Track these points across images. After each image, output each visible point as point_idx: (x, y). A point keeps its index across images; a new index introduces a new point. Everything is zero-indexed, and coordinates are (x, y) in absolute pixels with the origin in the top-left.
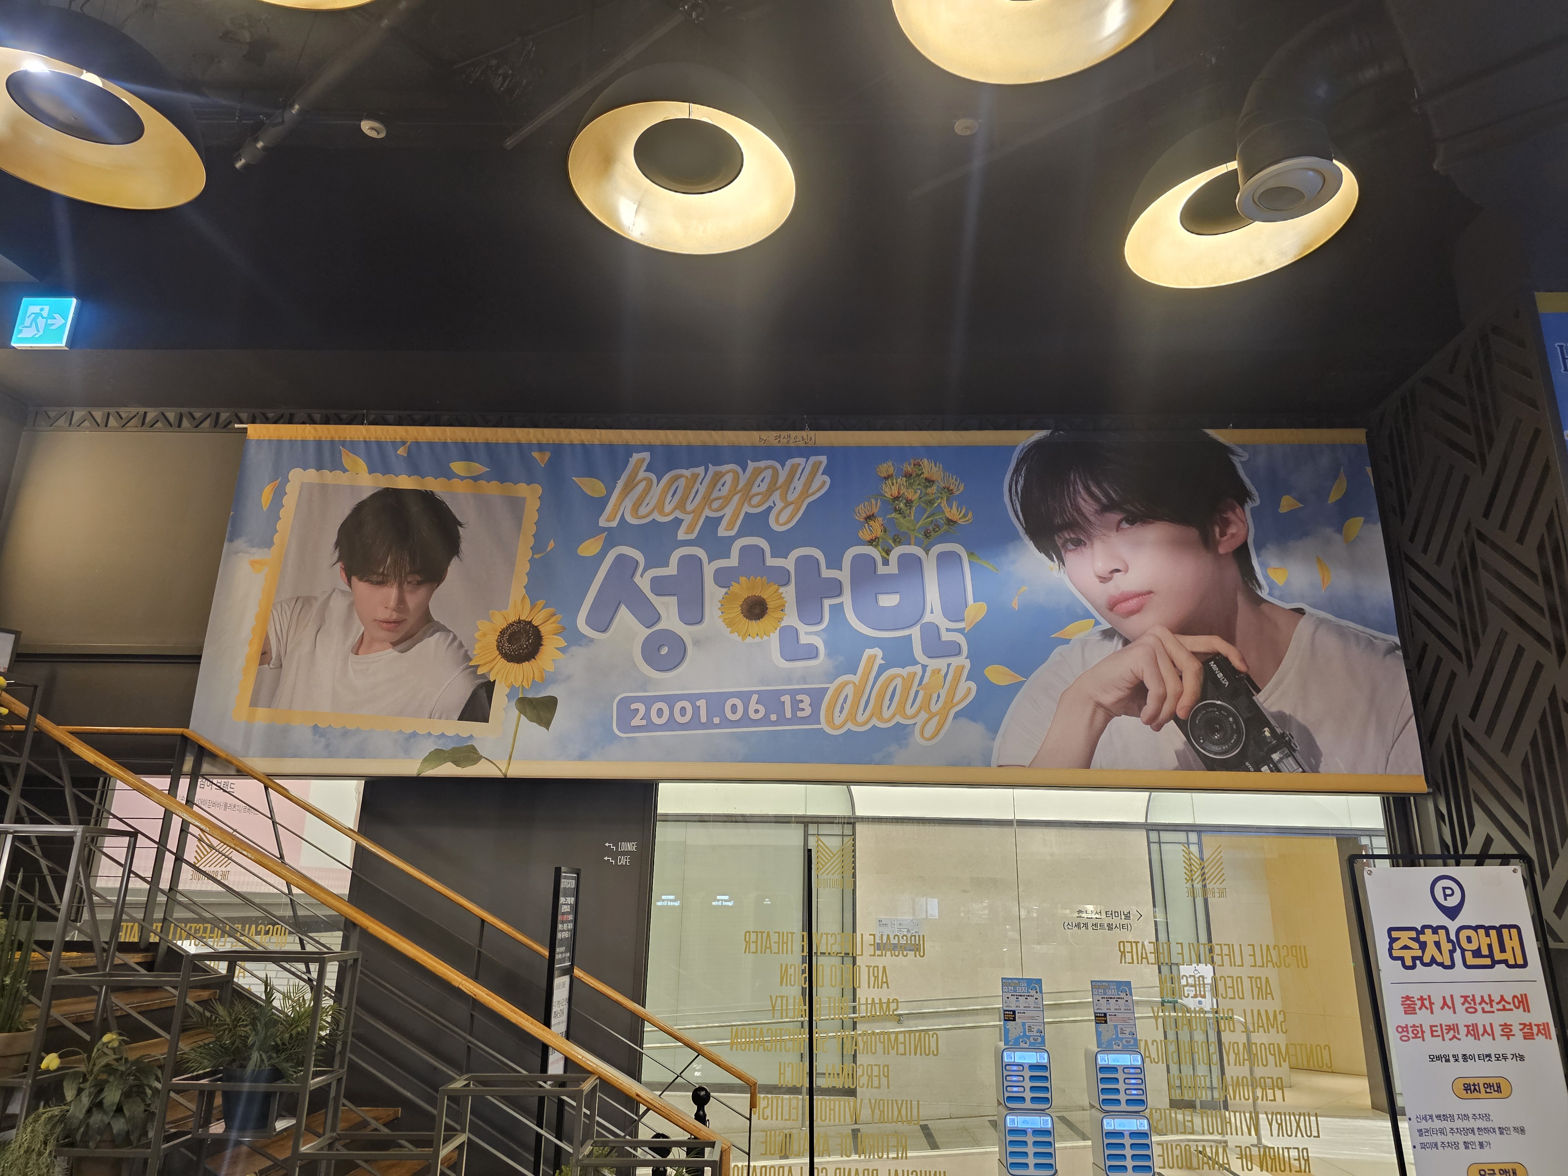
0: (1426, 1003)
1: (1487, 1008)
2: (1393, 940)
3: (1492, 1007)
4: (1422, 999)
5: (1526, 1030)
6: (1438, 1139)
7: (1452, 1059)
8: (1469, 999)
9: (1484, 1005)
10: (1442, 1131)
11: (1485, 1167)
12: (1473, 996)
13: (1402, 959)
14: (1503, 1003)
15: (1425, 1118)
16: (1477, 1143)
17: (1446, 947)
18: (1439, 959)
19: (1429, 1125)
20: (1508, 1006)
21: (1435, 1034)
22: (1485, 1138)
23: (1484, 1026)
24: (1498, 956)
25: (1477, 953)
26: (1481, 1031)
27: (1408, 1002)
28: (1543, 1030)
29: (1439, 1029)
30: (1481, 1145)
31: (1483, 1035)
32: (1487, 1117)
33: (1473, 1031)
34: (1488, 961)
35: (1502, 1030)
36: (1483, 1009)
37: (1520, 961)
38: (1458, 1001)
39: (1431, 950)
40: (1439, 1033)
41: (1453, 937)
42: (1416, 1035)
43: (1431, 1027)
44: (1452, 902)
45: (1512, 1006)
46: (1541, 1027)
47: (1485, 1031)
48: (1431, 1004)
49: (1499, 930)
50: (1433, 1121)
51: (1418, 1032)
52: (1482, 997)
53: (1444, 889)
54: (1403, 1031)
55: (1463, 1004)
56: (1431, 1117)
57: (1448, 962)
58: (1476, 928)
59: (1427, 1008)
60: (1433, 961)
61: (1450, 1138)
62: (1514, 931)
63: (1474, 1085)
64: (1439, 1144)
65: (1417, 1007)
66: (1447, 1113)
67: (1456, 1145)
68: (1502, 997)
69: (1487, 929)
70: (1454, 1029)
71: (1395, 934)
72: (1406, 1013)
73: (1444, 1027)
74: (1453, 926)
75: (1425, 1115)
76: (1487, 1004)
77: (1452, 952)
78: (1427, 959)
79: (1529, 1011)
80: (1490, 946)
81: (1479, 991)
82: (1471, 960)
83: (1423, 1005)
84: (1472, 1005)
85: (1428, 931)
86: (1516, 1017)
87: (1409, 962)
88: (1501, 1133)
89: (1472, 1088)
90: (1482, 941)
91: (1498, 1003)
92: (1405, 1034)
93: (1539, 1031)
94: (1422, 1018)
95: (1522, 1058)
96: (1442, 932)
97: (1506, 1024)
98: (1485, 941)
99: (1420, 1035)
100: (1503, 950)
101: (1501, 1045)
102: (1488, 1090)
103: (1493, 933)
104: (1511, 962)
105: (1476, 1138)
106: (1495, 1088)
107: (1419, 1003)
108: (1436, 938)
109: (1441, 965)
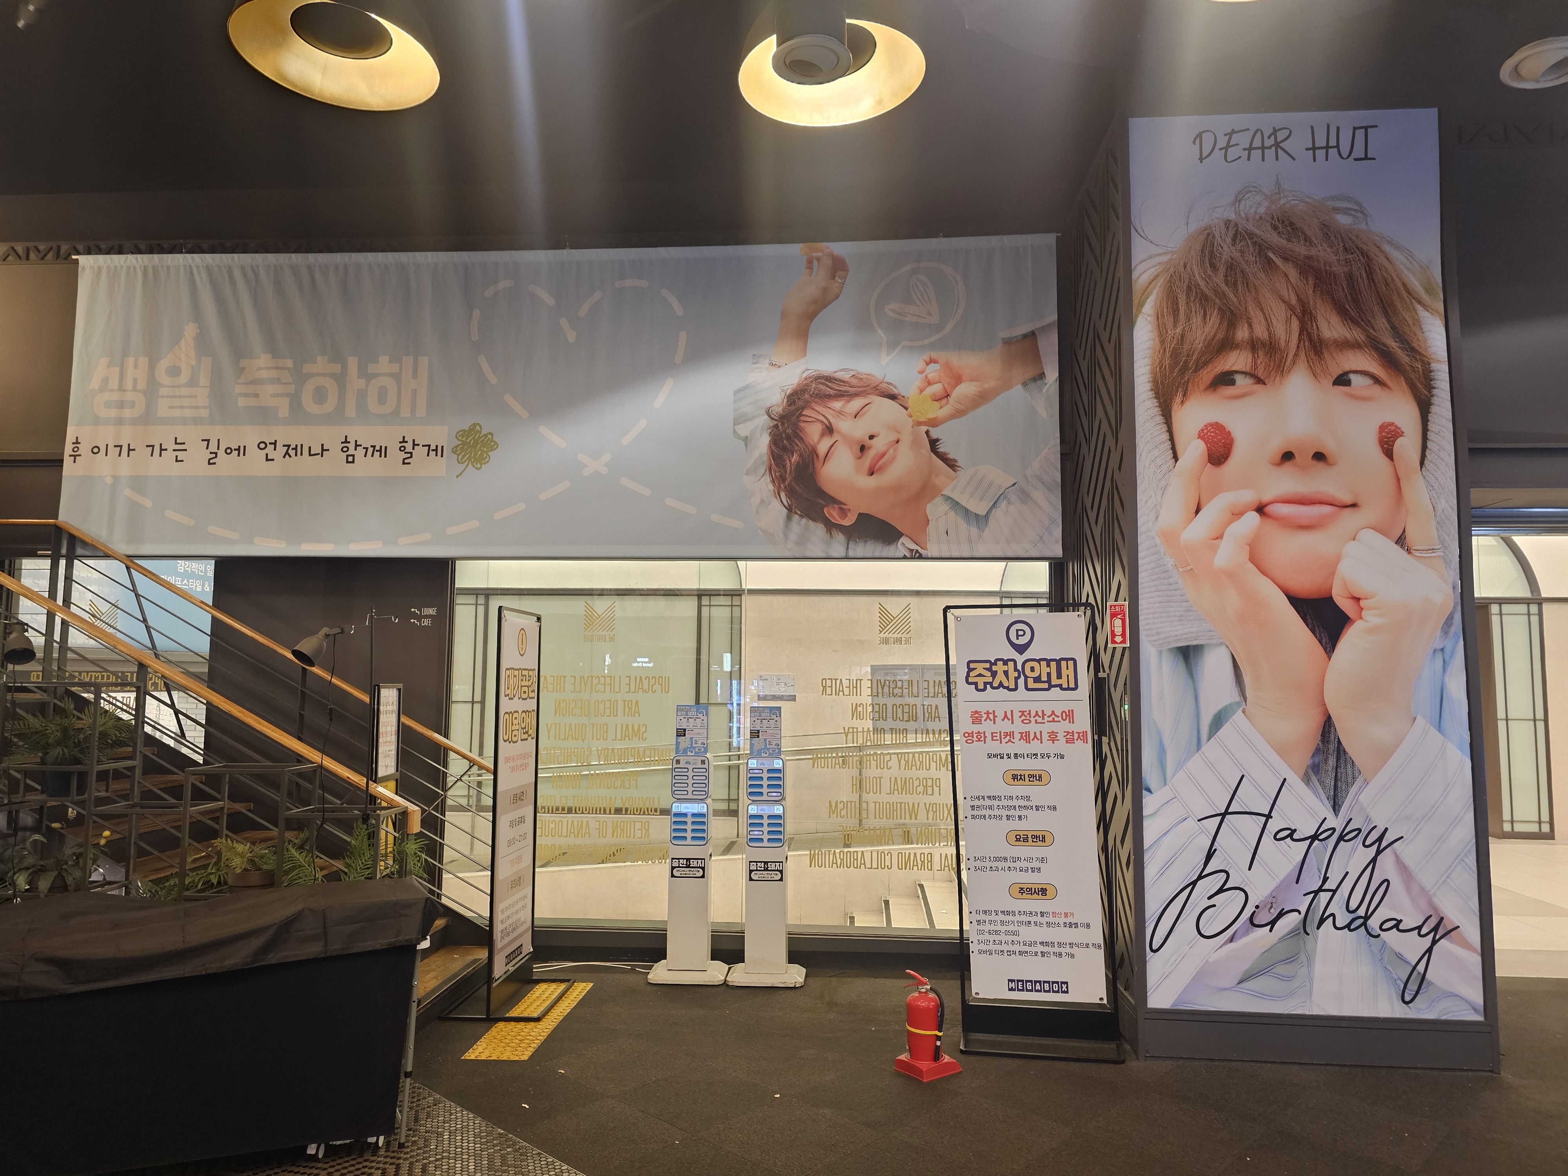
0: (991, 716)
1: (1040, 720)
2: (970, 670)
3: (1043, 719)
4: (988, 713)
5: (1068, 737)
6: (987, 812)
7: (1005, 757)
8: (1025, 713)
9: (1037, 718)
10: (991, 808)
11: (1021, 833)
12: (1030, 711)
13: (976, 684)
14: (1053, 716)
15: (978, 798)
16: (1017, 816)
17: (1013, 674)
18: (1006, 684)
19: (981, 802)
20: (1056, 719)
21: (994, 738)
22: (1023, 813)
23: (1035, 733)
24: (1054, 681)
25: (1037, 680)
26: (1032, 736)
27: (976, 715)
28: (1082, 736)
29: (998, 735)
30: (1020, 817)
31: (1033, 740)
32: (1028, 798)
33: (1026, 737)
34: (1046, 686)
35: (1049, 736)
36: (1036, 720)
37: (1072, 685)
38: (1017, 715)
39: (1000, 677)
40: (998, 738)
41: (1019, 668)
42: (979, 739)
43: (992, 733)
44: (1022, 641)
45: (1060, 719)
46: (1081, 734)
47: (1035, 736)
48: (995, 717)
49: (1058, 662)
50: (984, 800)
51: (981, 737)
52: (1037, 712)
53: (1017, 631)
54: (969, 736)
55: (1020, 717)
56: (983, 797)
57: (1012, 686)
58: (1039, 661)
59: (991, 720)
60: (1001, 685)
61: (996, 812)
62: (1071, 663)
63: (1021, 775)
64: (987, 817)
65: (983, 719)
66: (996, 794)
67: (1001, 817)
68: (1053, 712)
69: (1048, 662)
70: (1010, 735)
71: (972, 666)
72: (973, 723)
73: (1002, 734)
74: (1020, 659)
75: (979, 796)
76: (1040, 717)
77: (1016, 679)
78: (995, 684)
79: (1073, 723)
80: (1049, 674)
81: (1034, 708)
82: (1031, 684)
83: (988, 717)
84: (1028, 718)
85: (1000, 663)
86: (1062, 727)
87: (981, 686)
88: (1037, 810)
89: (1019, 777)
90: (1043, 670)
91: (1048, 717)
92: (971, 738)
93: (1079, 737)
94: (987, 727)
95: (1062, 757)
96: (1011, 664)
97: (1053, 732)
98: (1045, 670)
99: (982, 739)
100: (1059, 676)
101: (1047, 747)
102: (1031, 779)
103: (1053, 664)
104: (1065, 686)
105: (1017, 813)
106: (1036, 778)
107: (985, 716)
108: (1005, 668)
109: (1007, 688)
